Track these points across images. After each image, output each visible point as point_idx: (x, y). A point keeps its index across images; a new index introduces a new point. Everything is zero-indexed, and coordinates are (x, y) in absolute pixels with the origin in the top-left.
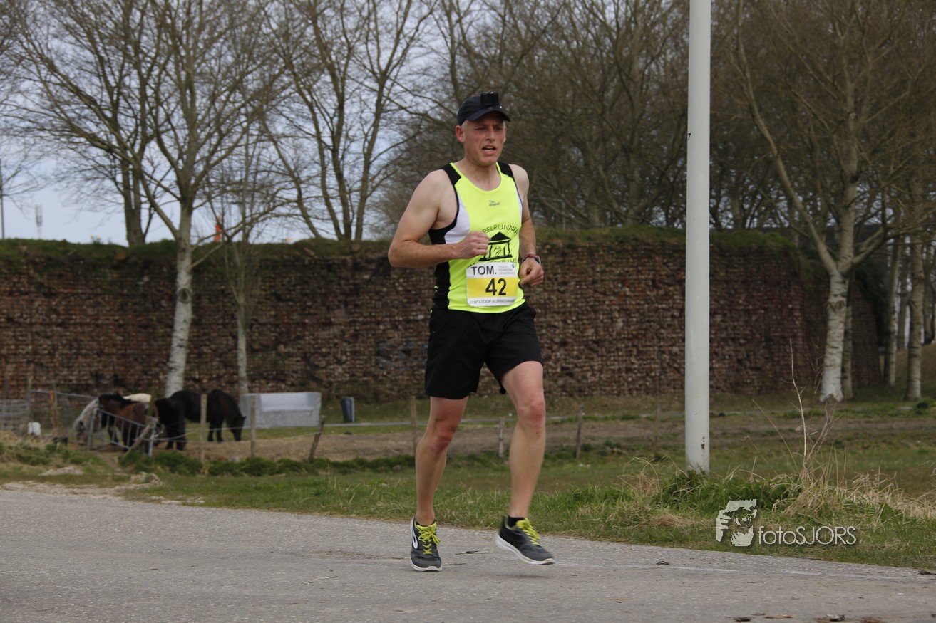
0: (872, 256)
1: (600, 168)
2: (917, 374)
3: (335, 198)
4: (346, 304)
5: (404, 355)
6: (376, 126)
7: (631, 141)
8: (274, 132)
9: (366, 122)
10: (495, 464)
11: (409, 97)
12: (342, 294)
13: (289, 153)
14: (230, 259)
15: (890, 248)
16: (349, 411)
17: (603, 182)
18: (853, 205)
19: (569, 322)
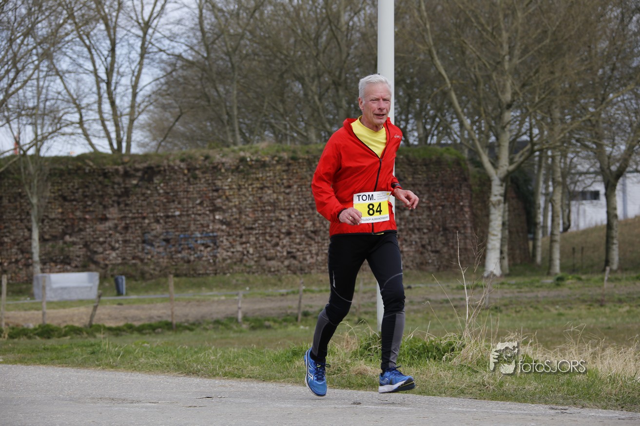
0: (523, 165)
1: (316, 98)
2: (557, 255)
3: (109, 120)
4: (119, 203)
5: (164, 243)
6: (141, 64)
7: (340, 77)
8: (60, 69)
9: (133, 62)
10: (235, 327)
11: (166, 42)
12: (116, 195)
13: (72, 86)
14: (25, 168)
15: (537, 159)
16: (121, 286)
17: (318, 108)
18: (508, 126)
19: (293, 216)
